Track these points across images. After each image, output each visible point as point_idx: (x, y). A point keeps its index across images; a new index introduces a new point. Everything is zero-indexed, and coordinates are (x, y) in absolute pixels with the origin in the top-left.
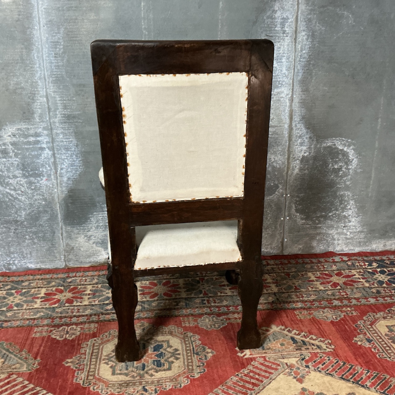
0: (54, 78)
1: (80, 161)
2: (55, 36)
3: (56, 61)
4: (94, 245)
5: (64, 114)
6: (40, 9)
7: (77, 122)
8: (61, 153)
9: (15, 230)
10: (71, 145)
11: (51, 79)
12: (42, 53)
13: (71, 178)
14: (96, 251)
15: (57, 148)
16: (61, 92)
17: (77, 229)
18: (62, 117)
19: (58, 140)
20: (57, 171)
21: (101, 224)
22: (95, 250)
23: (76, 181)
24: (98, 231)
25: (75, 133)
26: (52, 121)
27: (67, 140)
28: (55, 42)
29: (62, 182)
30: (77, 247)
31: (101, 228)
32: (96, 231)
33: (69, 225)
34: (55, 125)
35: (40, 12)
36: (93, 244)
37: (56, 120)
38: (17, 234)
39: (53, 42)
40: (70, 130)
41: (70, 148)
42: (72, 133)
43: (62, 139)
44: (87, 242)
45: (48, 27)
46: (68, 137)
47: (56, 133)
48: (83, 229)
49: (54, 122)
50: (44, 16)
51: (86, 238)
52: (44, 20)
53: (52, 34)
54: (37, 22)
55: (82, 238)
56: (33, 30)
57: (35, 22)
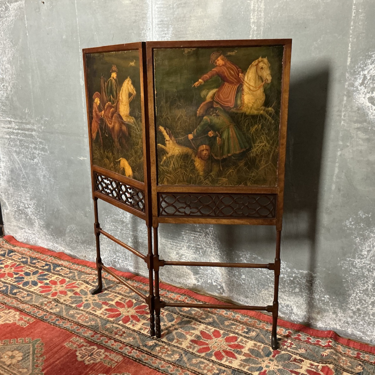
2: (164, 37)
6: (153, 10)
9: (121, 230)
17: (171, 244)
21: (193, 245)
22: (184, 271)
24: (189, 251)
31: (192, 249)
32: (187, 251)
35: (153, 12)
45: (159, 28)
48: (175, 245)
50: (156, 16)
51: (178, 256)
52: (156, 20)
53: (162, 35)
54: (150, 22)
55: (174, 254)
56: (147, 31)
57: (149, 22)
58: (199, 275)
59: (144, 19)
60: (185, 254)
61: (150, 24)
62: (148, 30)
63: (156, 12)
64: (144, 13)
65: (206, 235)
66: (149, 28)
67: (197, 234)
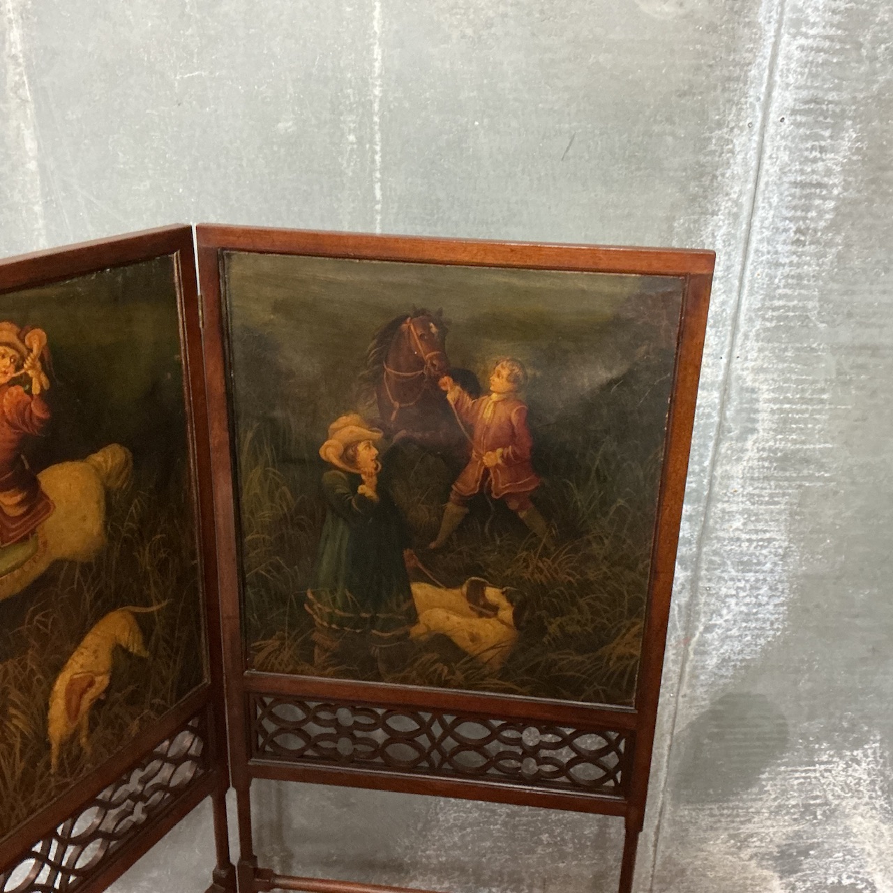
0: (771, 320)
1: (782, 604)
2: (815, 161)
3: (795, 259)
4: (753, 863)
5: (770, 450)
6: (782, 53)
7: (810, 478)
8: (720, 578)
10: (765, 552)
11: (758, 324)
12: (750, 225)
13: (733, 657)
14: (753, 878)
15: (711, 562)
16: (783, 371)
17: (712, 815)
18: (761, 459)
19: (721, 534)
20: (693, 635)
21: (793, 802)
22: (750, 876)
23: (749, 670)
24: (778, 821)
25: (792, 514)
26: (719, 471)
27: (754, 537)
28: (811, 185)
29: (698, 672)
30: (695, 869)
31: (788, 813)
32: (769, 823)
33: (688, 802)
34: (727, 487)
35: (781, 61)
36: (751, 858)
37: (737, 470)
38: (515, 827)
39: (802, 185)
40: (778, 503)
41: (759, 563)
42: (780, 513)
43: (737, 534)
44: (732, 854)
45: (799, 125)
46: (760, 526)
47: (723, 511)
48: (729, 816)
49: (727, 477)
50: (791, 79)
51: (732, 841)
52: (787, 94)
53: (806, 153)
54: (758, 99)
55: (719, 841)
56: (736, 131)
57: (751, 100)
58: (800, 874)
59: (733, 85)
60: (763, 830)
61: (758, 107)
62: (742, 129)
63: (793, 66)
64: (736, 64)
65: (848, 766)
66: (749, 121)
67: (815, 771)
